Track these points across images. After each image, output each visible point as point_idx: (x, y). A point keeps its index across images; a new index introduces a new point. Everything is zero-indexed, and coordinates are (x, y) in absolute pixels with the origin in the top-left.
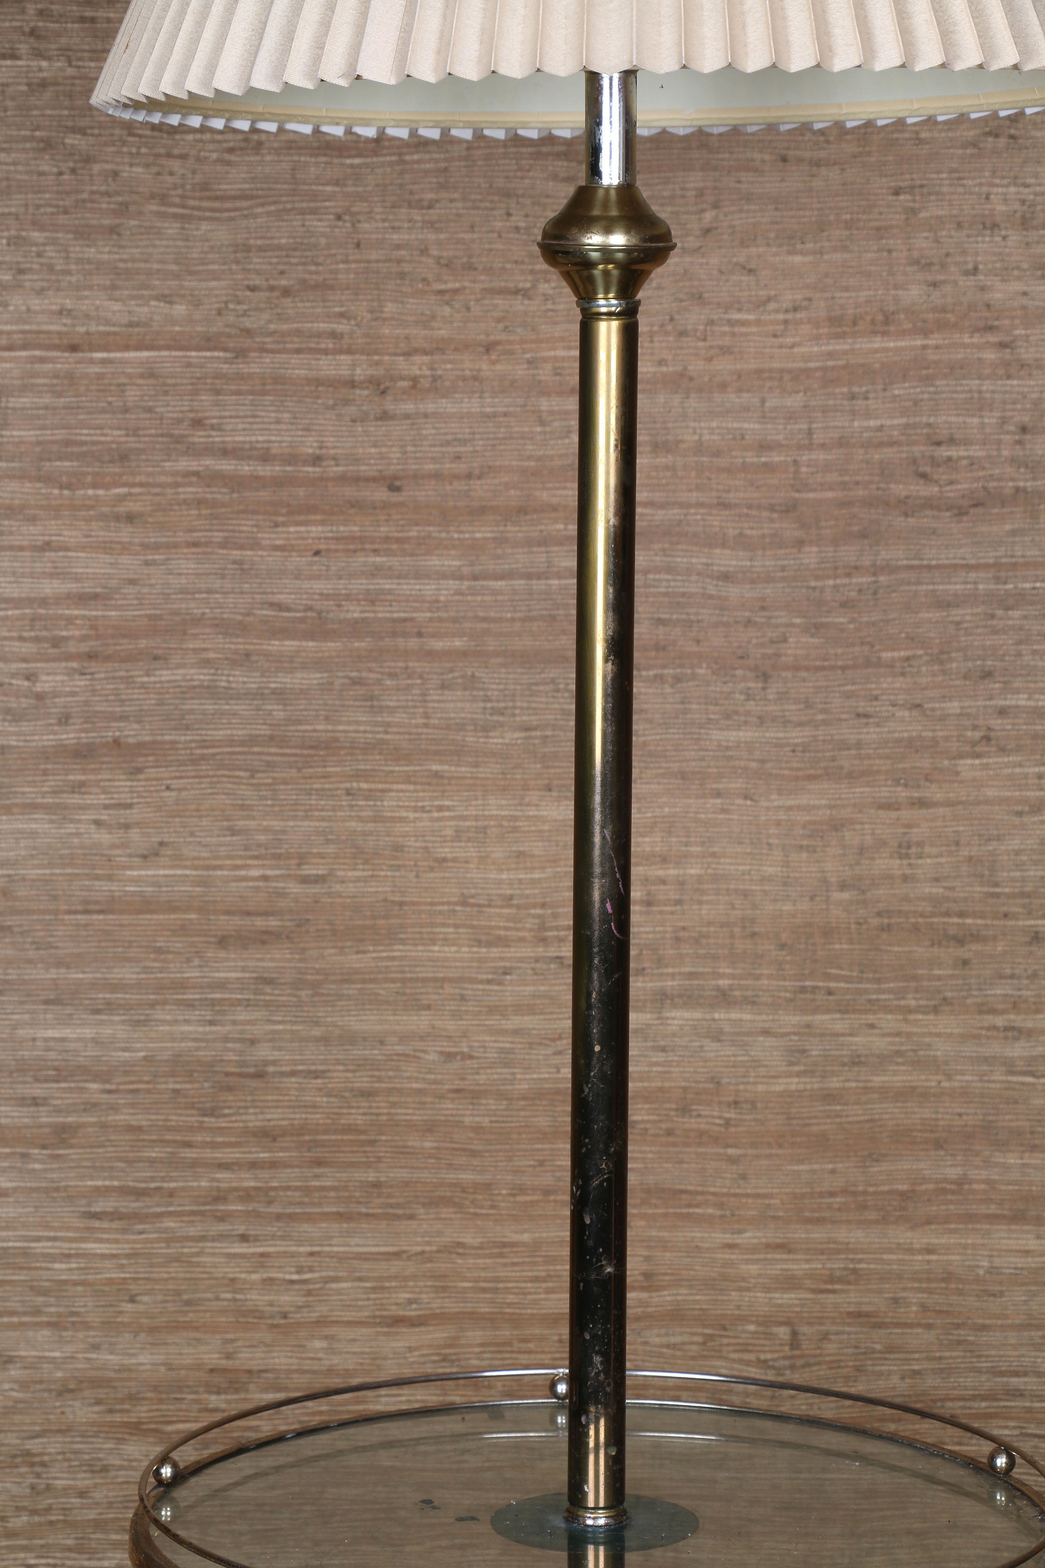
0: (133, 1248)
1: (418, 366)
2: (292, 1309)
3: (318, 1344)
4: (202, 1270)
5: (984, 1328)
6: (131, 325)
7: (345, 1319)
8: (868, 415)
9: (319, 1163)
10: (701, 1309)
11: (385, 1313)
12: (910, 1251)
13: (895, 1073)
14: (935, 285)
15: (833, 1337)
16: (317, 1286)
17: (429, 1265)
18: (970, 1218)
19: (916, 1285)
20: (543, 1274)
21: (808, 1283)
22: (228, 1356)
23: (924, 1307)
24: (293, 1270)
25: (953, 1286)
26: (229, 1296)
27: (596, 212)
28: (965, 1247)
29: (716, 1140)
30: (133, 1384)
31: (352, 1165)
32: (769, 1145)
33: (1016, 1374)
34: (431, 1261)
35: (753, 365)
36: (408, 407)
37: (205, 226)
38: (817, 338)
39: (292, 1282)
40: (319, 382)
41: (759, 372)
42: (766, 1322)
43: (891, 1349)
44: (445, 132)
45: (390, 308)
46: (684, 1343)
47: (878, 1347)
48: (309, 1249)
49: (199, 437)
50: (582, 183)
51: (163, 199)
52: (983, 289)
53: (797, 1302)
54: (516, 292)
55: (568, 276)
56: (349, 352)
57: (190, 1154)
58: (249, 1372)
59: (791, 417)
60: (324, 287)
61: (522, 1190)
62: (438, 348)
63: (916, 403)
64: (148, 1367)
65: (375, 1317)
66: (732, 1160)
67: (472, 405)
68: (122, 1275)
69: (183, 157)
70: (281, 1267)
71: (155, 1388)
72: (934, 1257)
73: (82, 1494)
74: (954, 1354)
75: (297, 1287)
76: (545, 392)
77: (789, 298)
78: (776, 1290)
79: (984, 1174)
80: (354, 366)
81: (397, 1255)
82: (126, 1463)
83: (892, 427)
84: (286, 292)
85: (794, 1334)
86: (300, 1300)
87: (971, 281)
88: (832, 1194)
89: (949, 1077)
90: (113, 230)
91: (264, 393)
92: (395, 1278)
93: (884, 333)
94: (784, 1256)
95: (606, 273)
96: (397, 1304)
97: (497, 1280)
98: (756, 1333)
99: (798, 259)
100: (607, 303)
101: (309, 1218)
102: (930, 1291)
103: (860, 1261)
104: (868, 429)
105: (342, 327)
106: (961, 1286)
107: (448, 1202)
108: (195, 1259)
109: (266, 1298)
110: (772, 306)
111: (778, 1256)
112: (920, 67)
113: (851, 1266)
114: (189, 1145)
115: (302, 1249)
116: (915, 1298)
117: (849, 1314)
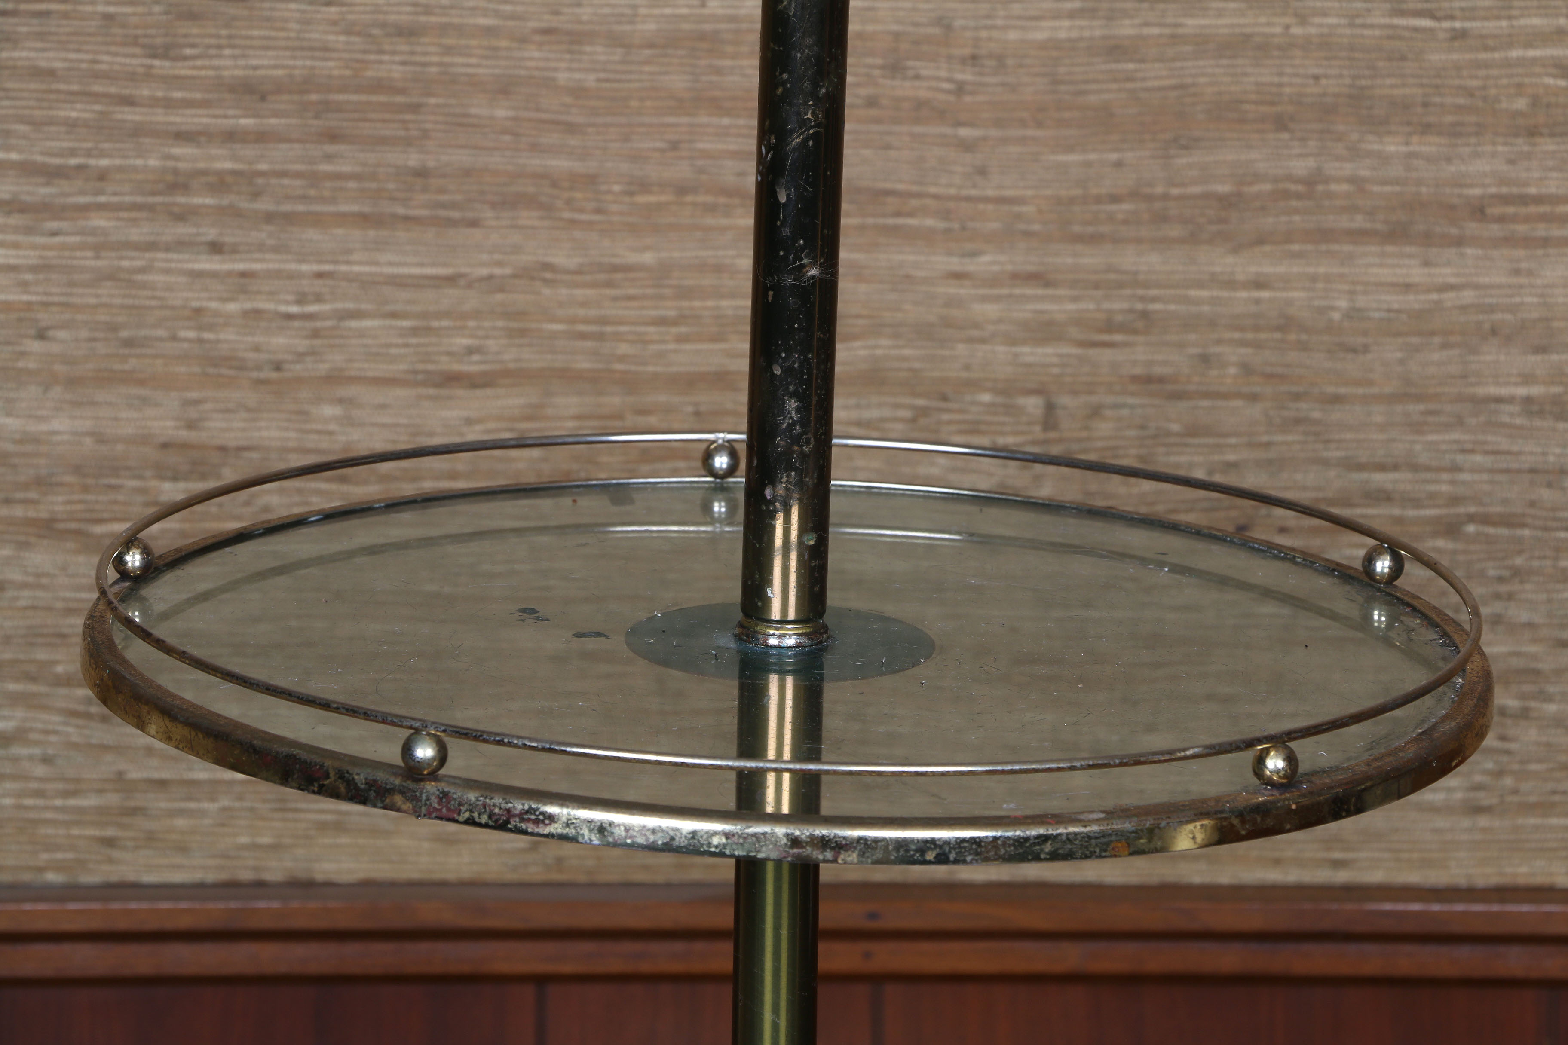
0: (41, 257)
2: (289, 357)
3: (329, 411)
4: (149, 293)
5: (1337, 399)
7: (370, 374)
9: (333, 137)
10: (911, 370)
11: (430, 367)
12: (1230, 284)
15: (1108, 413)
16: (329, 323)
17: (499, 297)
19: (1237, 335)
20: (672, 313)
21: (1074, 332)
22: (191, 425)
23: (1247, 369)
24: (290, 298)
25: (1292, 337)
26: (191, 334)
28: (1313, 278)
30: (43, 462)
32: (1022, 123)
33: (1381, 468)
34: (502, 290)
39: (290, 317)
42: (1007, 389)
43: (1193, 431)
46: (883, 420)
48: (316, 268)
53: (1055, 360)
57: (130, 115)
58: (222, 449)
61: (644, 186)
64: (66, 438)
65: (415, 372)
66: (966, 146)
68: (25, 298)
70: (272, 294)
71: (77, 470)
72: (1265, 294)
74: (1290, 438)
75: (297, 324)
78: (1024, 342)
79: (1348, 169)
81: (452, 280)
82: (28, 579)
85: (1050, 408)
86: (302, 344)
88: (1114, 199)
89: (1302, 19)
92: (446, 314)
94: (1040, 292)
96: (449, 354)
97: (604, 321)
98: (992, 405)
101: (317, 221)
102: (1258, 345)
103: (1154, 300)
106: (1304, 337)
108: (139, 277)
109: (250, 339)
111: (1029, 291)
113: (1139, 306)
115: (305, 267)
116: (1233, 354)
117: (1135, 379)
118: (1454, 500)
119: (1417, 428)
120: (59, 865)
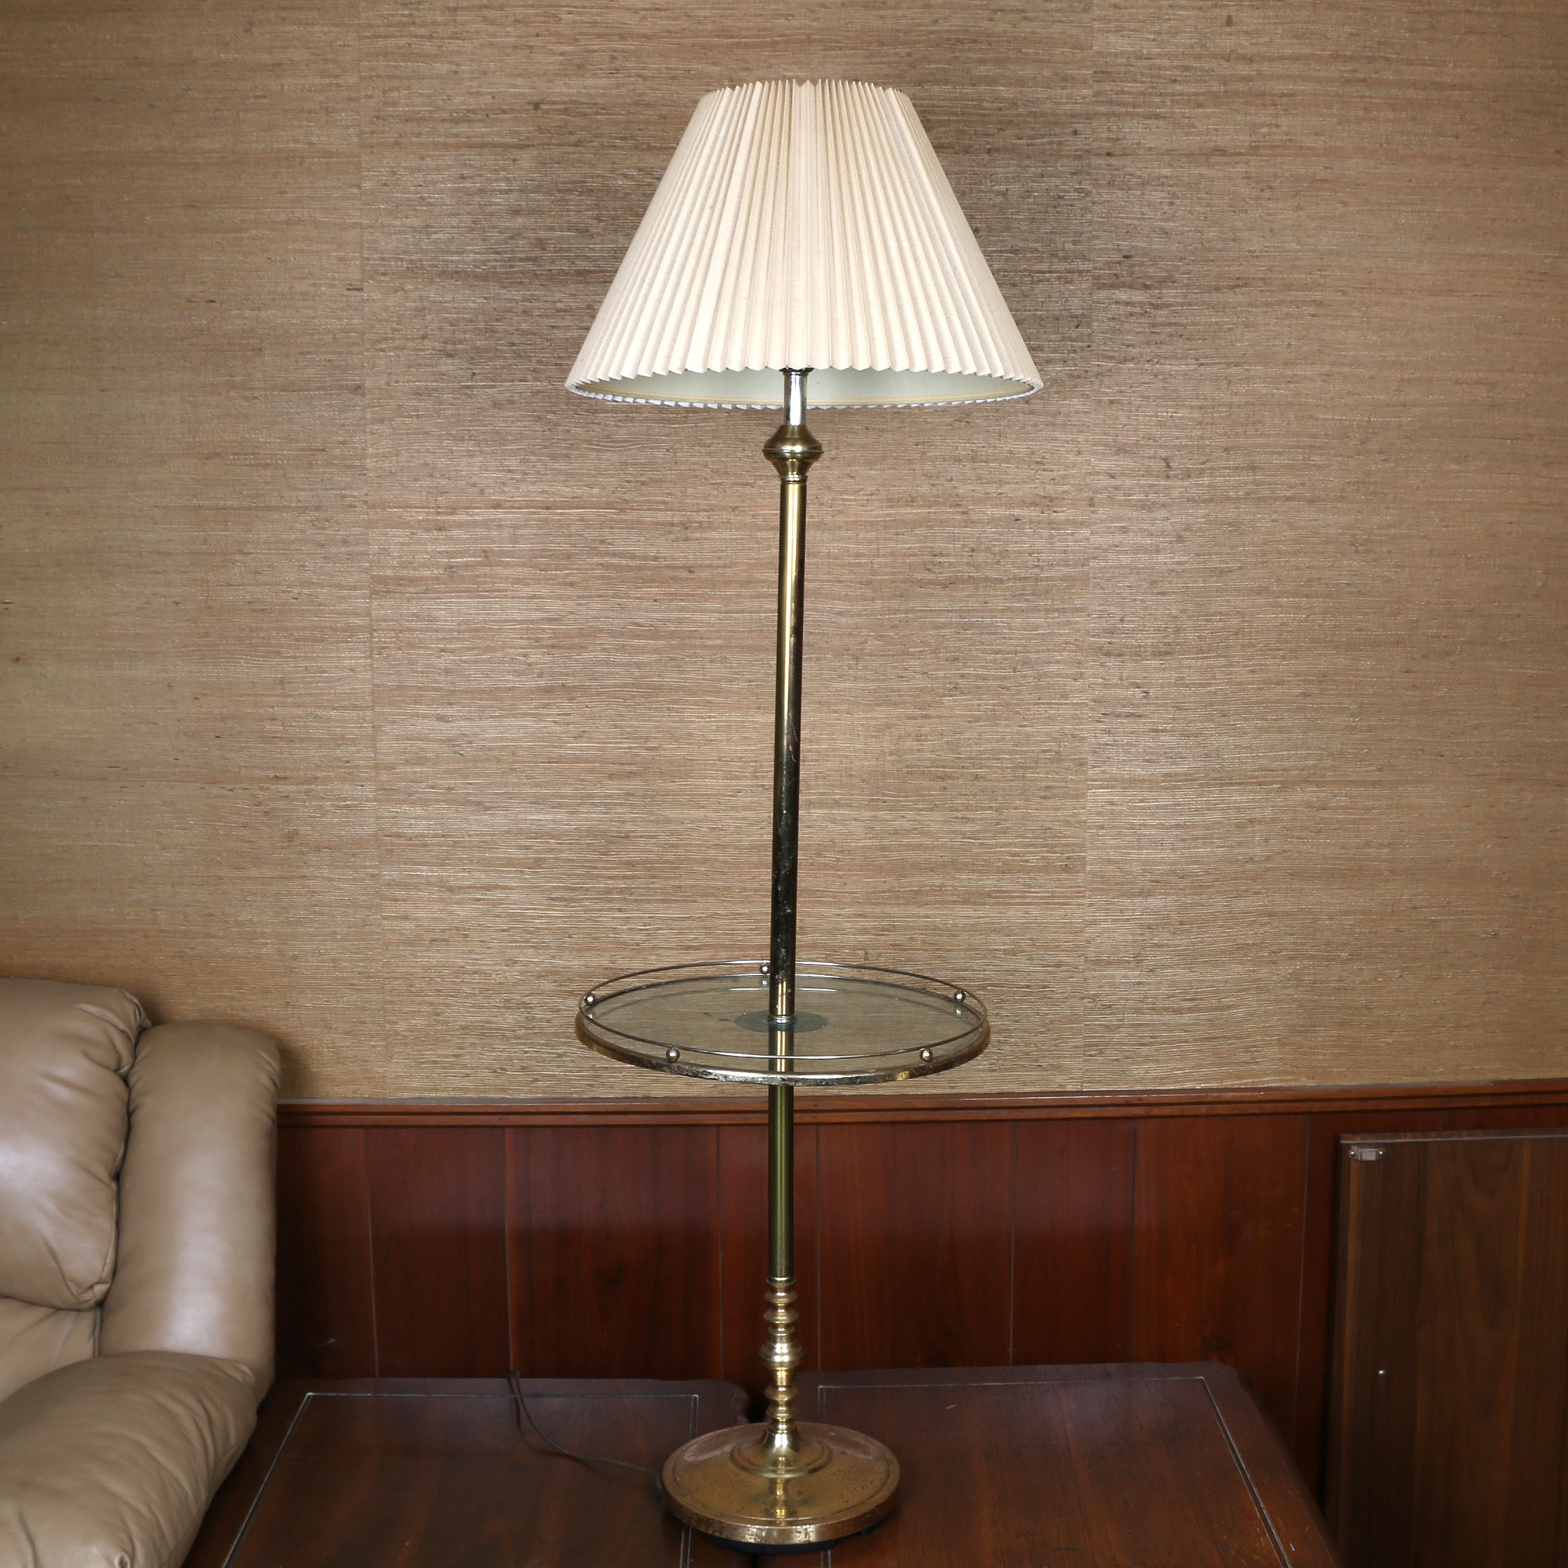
0: (570, 914)
1: (702, 517)
2: (641, 942)
3: (653, 957)
4: (601, 924)
5: (950, 950)
6: (574, 497)
7: (665, 946)
8: (904, 542)
9: (654, 877)
11: (683, 944)
12: (918, 917)
13: (913, 838)
14: (933, 485)
15: (883, 955)
16: (653, 932)
17: (703, 923)
18: (946, 902)
19: (920, 932)
21: (873, 931)
22: (613, 962)
23: (924, 942)
24: (642, 924)
25: (937, 932)
26: (613, 935)
27: (789, 436)
28: (942, 915)
29: (833, 868)
30: (570, 974)
31: (669, 878)
32: (856, 870)
33: (964, 971)
34: (704, 921)
35: (853, 519)
36: (697, 535)
37: (608, 454)
38: (882, 507)
39: (641, 930)
40: (657, 523)
41: (855, 522)
42: (853, 948)
43: (909, 960)
44: (720, 405)
45: (690, 491)
47: (903, 959)
48: (649, 915)
49: (603, 548)
50: (782, 423)
51: (590, 442)
52: (955, 488)
53: (868, 940)
54: (747, 484)
55: (775, 464)
56: (671, 510)
57: (596, 872)
59: (870, 542)
60: (661, 481)
61: (745, 890)
62: (712, 509)
63: (925, 537)
65: (678, 945)
66: (840, 877)
67: (726, 535)
68: (565, 926)
69: (599, 424)
70: (636, 923)
71: (580, 976)
73: (548, 1021)
75: (643, 932)
76: (759, 529)
77: (870, 489)
78: (858, 934)
79: (951, 883)
80: (673, 516)
81: (688, 918)
83: (916, 548)
84: (643, 483)
85: (866, 953)
86: (645, 938)
87: (949, 485)
88: (884, 892)
89: (937, 839)
90: (567, 456)
91: (633, 528)
92: (687, 929)
93: (912, 506)
94: (862, 919)
95: (792, 463)
98: (849, 952)
99: (873, 472)
100: (793, 476)
101: (649, 901)
102: (926, 934)
103: (896, 922)
104: (904, 548)
105: (668, 499)
106: (940, 932)
107: (712, 895)
108: (598, 919)
109: (630, 936)
110: (862, 492)
111: (860, 919)
112: (933, 371)
113: (892, 924)
114: (595, 868)
115: (645, 915)
116: (920, 937)
117: (891, 945)
118: (985, 980)
119: (973, 958)
120: (577, 1093)
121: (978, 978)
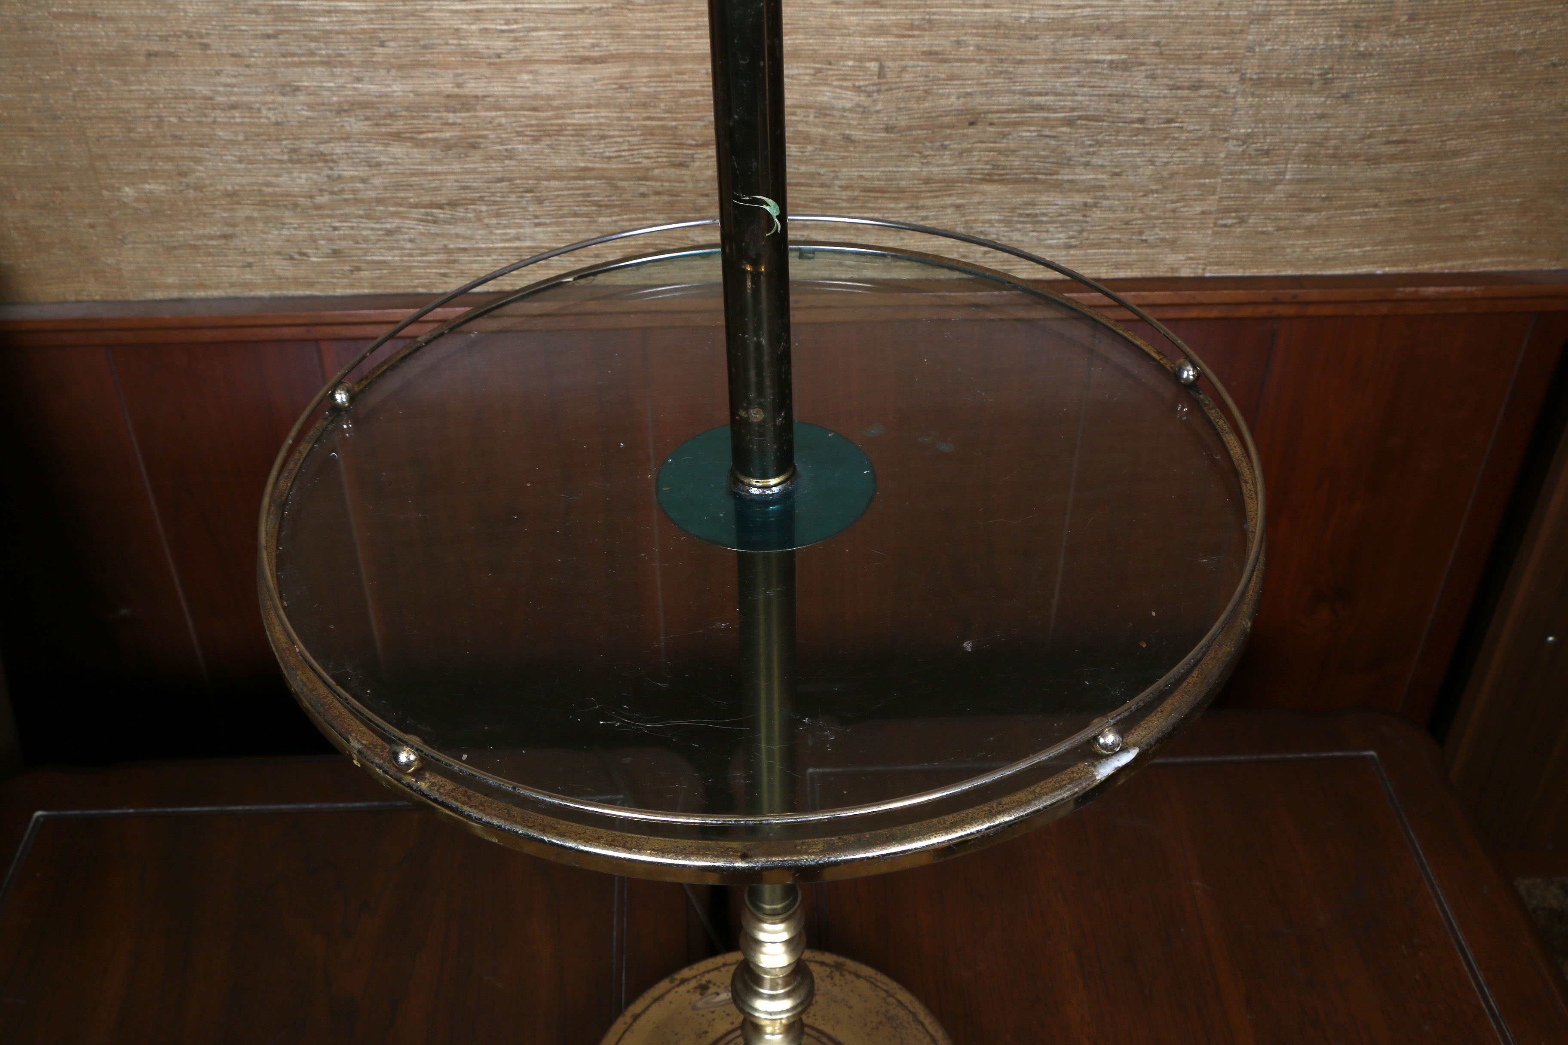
0: (378, 6)
2: (504, 51)
3: (525, 77)
4: (432, 22)
5: (1021, 62)
7: (545, 58)
10: (813, 50)
11: (575, 54)
15: (910, 69)
16: (521, 34)
17: (606, 18)
19: (974, 31)
20: (694, 24)
21: (895, 31)
22: (459, 86)
23: (978, 48)
24: (502, 22)
25: (1002, 32)
26: (455, 42)
30: (390, 105)
33: (1040, 94)
34: (607, 15)
39: (502, 31)
42: (861, 59)
43: (951, 78)
46: (799, 75)
47: (943, 76)
48: (513, 6)
53: (884, 44)
58: (476, 97)
64: (401, 94)
65: (567, 57)
68: (372, 26)
70: (493, 20)
71: (408, 109)
72: (989, 10)
73: (364, 181)
74: (997, 81)
75: (507, 35)
78: (870, 35)
81: (582, 10)
82: (393, 160)
85: (882, 67)
86: (510, 45)
92: (580, 28)
94: (878, 10)
96: (583, 47)
97: (659, 29)
98: (853, 66)
102: (984, 36)
103: (934, 14)
106: (1007, 32)
108: (427, 14)
109: (484, 43)
111: (872, 10)
113: (927, 17)
115: (508, 6)
116: (973, 40)
117: (924, 53)
118: (1073, 109)
119: (1058, 75)
120: (423, 286)
121: (1062, 107)
